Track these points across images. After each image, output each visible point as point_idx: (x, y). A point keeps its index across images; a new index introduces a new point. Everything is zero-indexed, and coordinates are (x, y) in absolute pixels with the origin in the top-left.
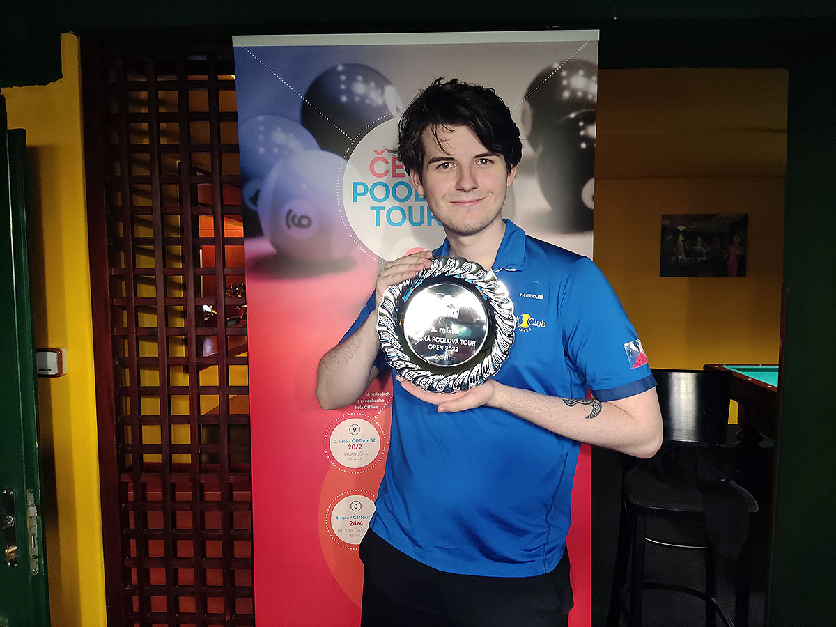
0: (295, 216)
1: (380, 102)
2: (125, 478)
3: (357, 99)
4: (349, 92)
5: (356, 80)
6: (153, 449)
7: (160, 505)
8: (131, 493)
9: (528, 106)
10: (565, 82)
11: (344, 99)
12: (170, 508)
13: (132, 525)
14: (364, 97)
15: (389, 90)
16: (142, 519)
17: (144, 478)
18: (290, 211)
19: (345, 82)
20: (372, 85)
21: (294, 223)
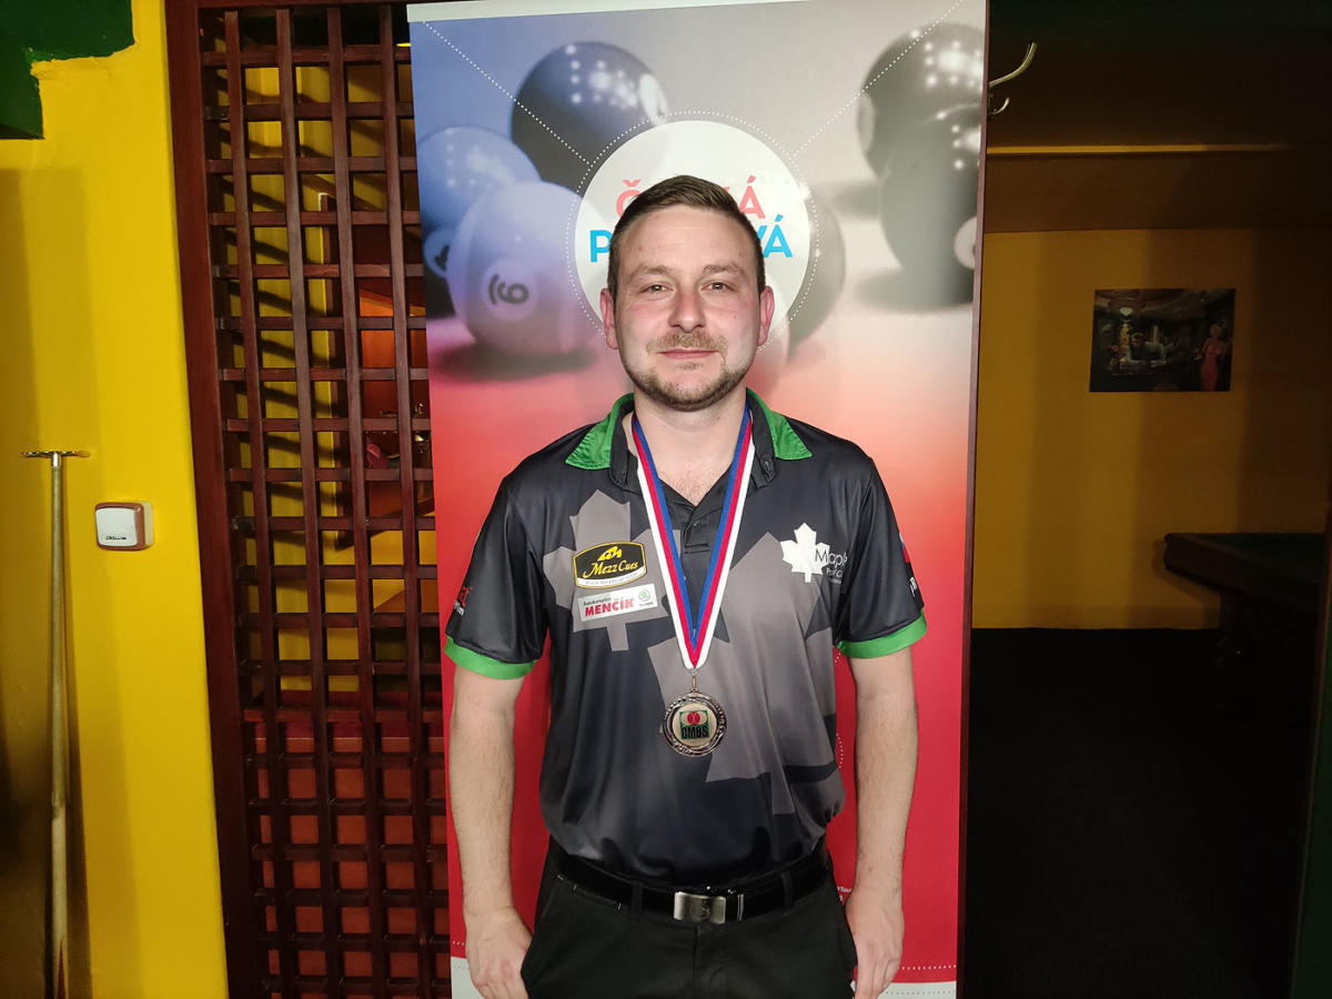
0: (503, 285)
1: (632, 101)
2: (253, 716)
3: (597, 98)
4: (585, 89)
5: (597, 70)
6: (297, 668)
7: (311, 758)
8: (261, 740)
9: (868, 102)
10: (929, 61)
11: (577, 99)
12: (324, 763)
13: (263, 791)
14: (607, 96)
15: (648, 84)
16: (280, 783)
17: (283, 715)
18: (495, 278)
19: (578, 72)
20: (621, 74)
21: (501, 296)
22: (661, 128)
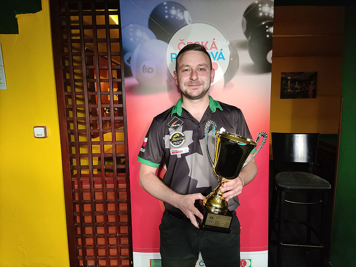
0: (146, 68)
1: (182, 18)
2: (74, 179)
3: (172, 17)
4: (169, 14)
5: (171, 9)
7: (89, 190)
8: (76, 186)
9: (245, 19)
10: (260, 9)
11: (167, 17)
12: (92, 191)
13: (77, 199)
14: (175, 16)
15: (186, 13)
16: (81, 196)
17: (82, 179)
18: (144, 66)
19: (166, 10)
20: (179, 10)
21: (146, 70)
22: (190, 25)
